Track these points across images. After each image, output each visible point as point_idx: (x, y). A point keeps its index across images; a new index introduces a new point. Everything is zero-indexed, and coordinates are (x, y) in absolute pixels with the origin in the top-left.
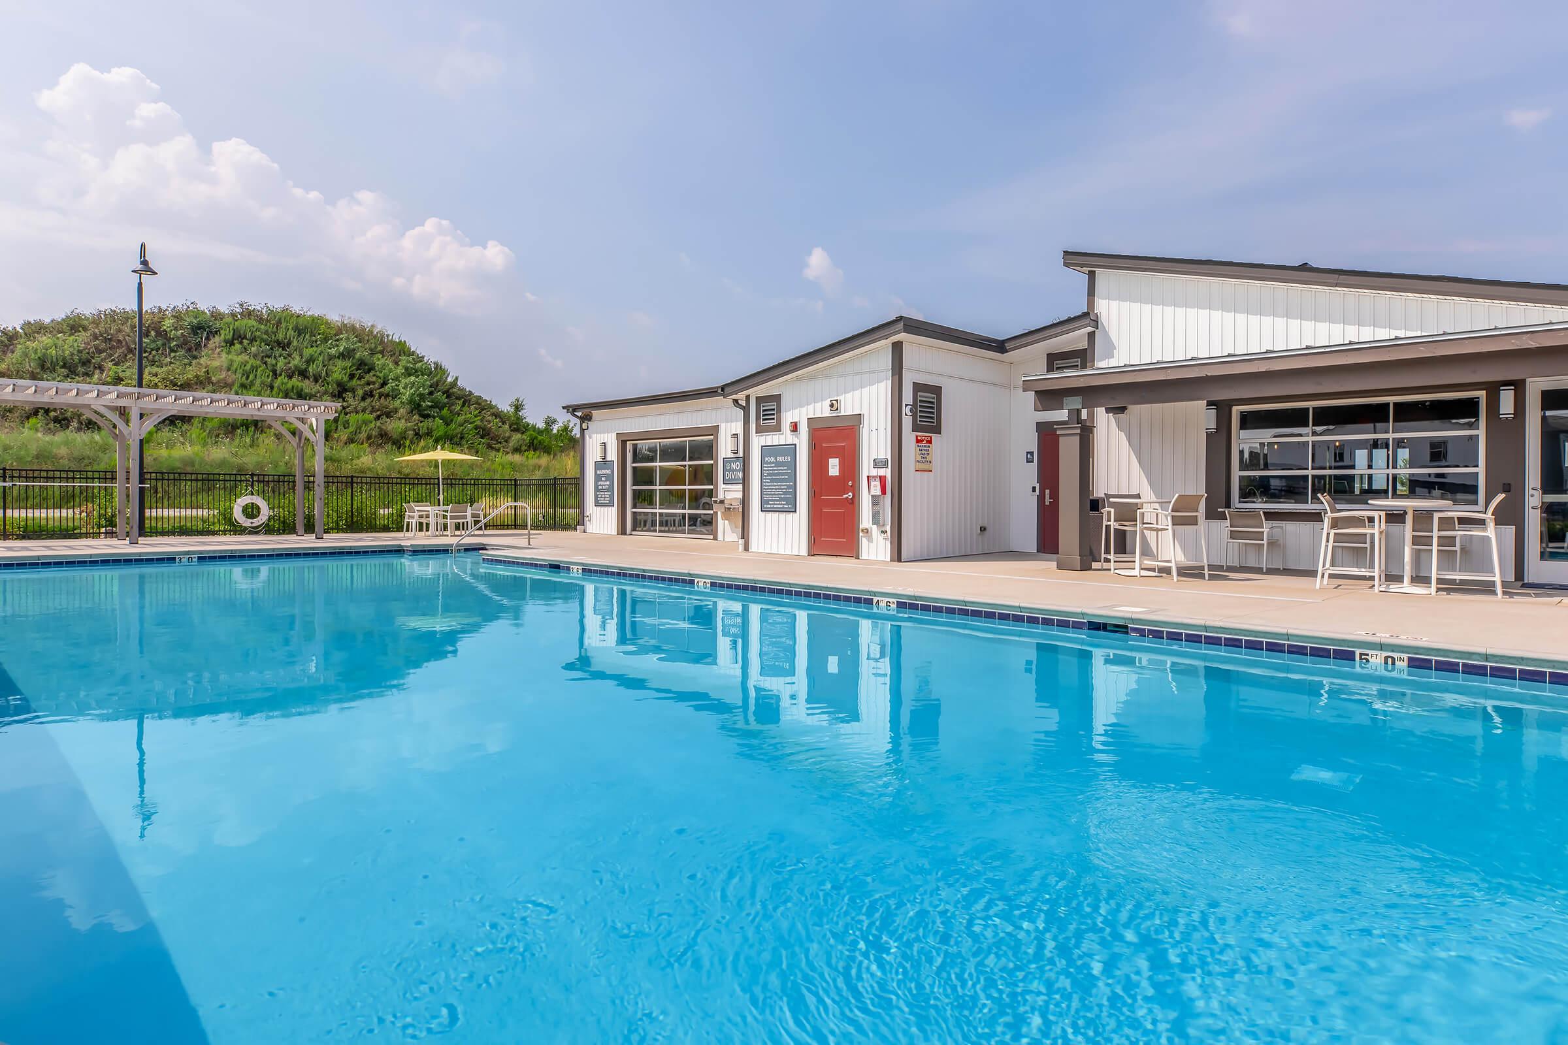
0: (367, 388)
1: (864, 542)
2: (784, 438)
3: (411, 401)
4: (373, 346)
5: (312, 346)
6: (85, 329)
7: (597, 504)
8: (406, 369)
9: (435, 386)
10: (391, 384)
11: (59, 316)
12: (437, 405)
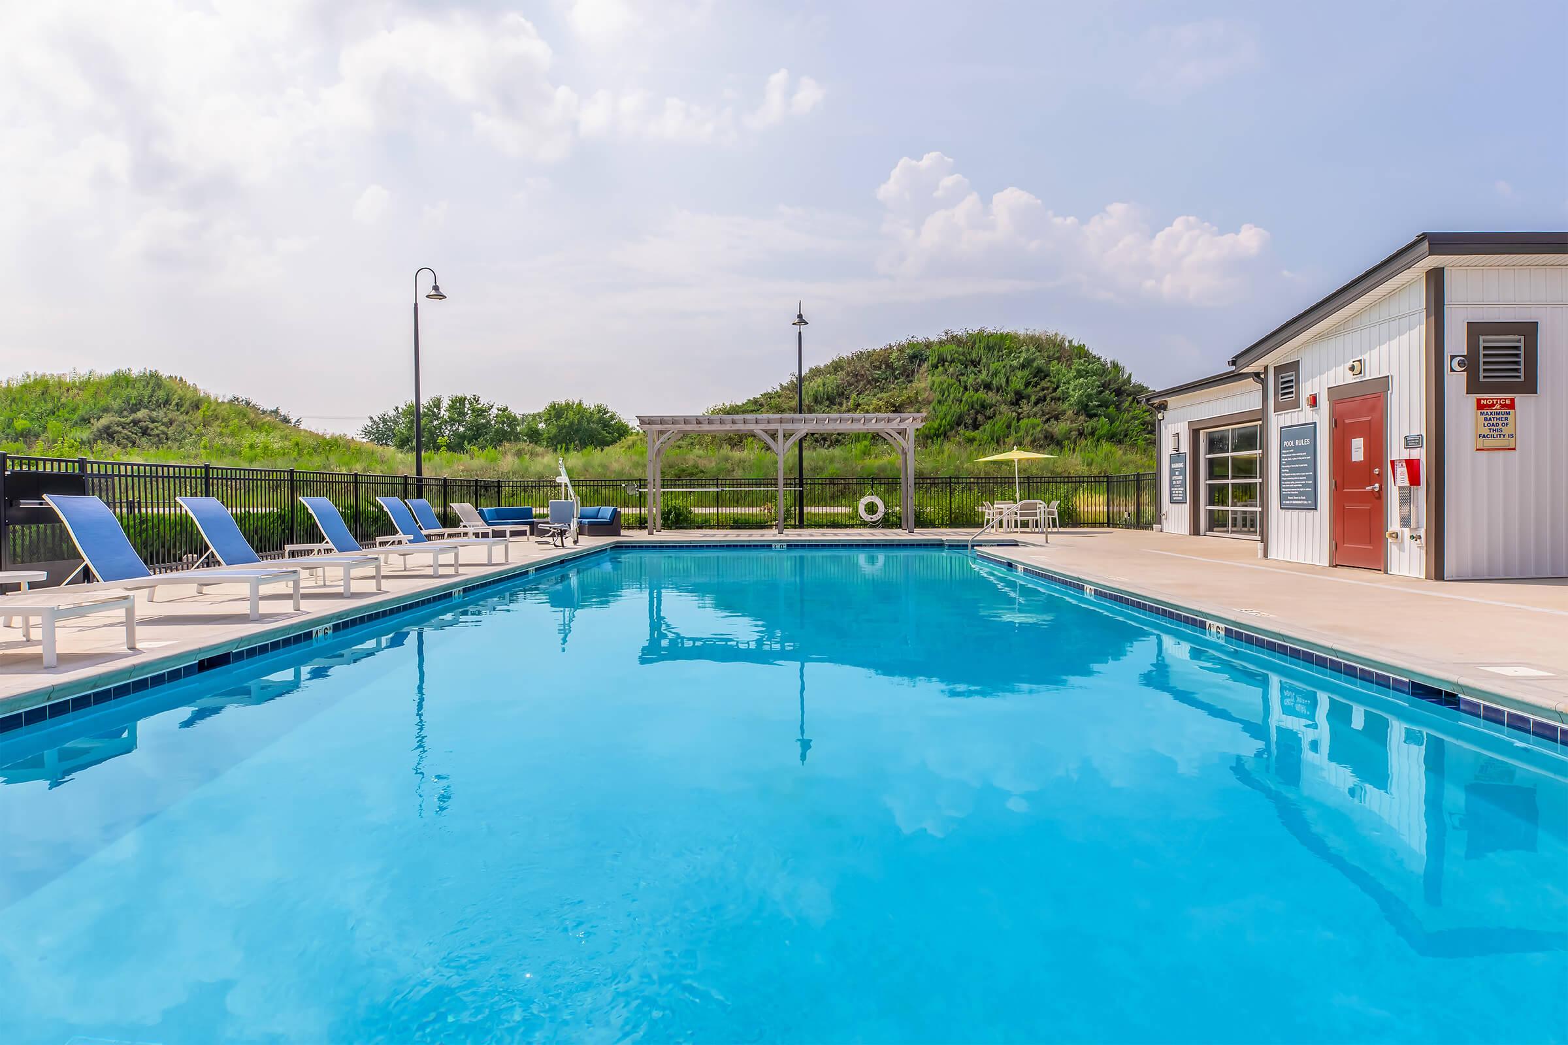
0: (1041, 394)
1: (1393, 549)
2: (1302, 415)
3: (1079, 402)
4: (1051, 353)
5: (999, 361)
6: (842, 369)
7: (1173, 501)
8: (1078, 371)
9: (1104, 386)
10: (1063, 388)
11: (829, 361)
12: (1104, 404)
